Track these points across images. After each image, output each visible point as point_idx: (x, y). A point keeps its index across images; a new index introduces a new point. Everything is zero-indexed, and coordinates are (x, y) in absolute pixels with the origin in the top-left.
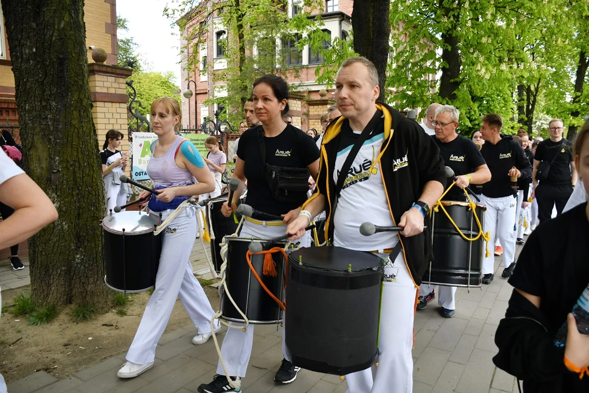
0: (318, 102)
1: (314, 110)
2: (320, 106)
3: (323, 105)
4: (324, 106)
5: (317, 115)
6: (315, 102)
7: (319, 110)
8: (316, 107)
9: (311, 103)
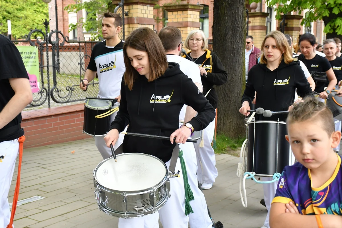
0: (177, 8)
1: (173, 17)
2: (180, 13)
3: (182, 11)
4: (184, 12)
5: (176, 23)
6: (174, 8)
7: (179, 17)
8: (175, 13)
9: (169, 8)
